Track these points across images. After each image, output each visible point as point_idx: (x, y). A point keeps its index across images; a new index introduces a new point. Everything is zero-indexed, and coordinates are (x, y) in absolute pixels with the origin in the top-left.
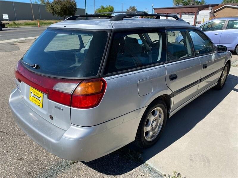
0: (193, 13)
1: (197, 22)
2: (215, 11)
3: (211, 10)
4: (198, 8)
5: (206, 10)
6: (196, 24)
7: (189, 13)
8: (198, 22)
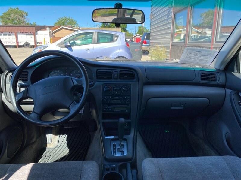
0: (30, 33)
1: (37, 43)
2: (53, 31)
3: (49, 31)
4: (35, 28)
5: (44, 30)
6: (38, 45)
7: (25, 32)
8: (39, 42)
